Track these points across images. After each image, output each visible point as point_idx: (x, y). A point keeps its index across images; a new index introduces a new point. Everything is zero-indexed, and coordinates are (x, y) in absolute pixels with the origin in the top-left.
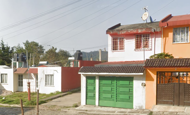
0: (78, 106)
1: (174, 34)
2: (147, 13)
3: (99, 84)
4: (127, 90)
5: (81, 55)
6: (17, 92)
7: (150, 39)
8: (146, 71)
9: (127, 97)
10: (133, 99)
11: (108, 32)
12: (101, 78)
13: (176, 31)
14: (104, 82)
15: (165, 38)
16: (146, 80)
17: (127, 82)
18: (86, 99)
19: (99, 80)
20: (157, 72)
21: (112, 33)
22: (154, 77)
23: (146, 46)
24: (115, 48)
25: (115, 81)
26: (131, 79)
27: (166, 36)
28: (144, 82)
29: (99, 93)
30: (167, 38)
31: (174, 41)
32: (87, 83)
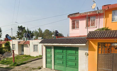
0: (41, 69)
1: (113, 15)
2: (95, 4)
3: (54, 52)
4: (74, 58)
5: (57, 33)
6: (21, 55)
7: (96, 20)
8: (89, 42)
9: (74, 63)
10: (78, 66)
11: (69, 16)
12: (56, 48)
13: (114, 13)
14: (57, 51)
15: (106, 18)
16: (89, 50)
17: (74, 52)
18: (46, 63)
19: (54, 49)
20: (98, 43)
21: (71, 17)
22: (96, 47)
23: (93, 24)
24: (73, 27)
25: (65, 50)
26: (76, 49)
27: (107, 17)
28: (87, 52)
29: (54, 60)
30: (108, 18)
31: (113, 21)
32: (46, 51)
